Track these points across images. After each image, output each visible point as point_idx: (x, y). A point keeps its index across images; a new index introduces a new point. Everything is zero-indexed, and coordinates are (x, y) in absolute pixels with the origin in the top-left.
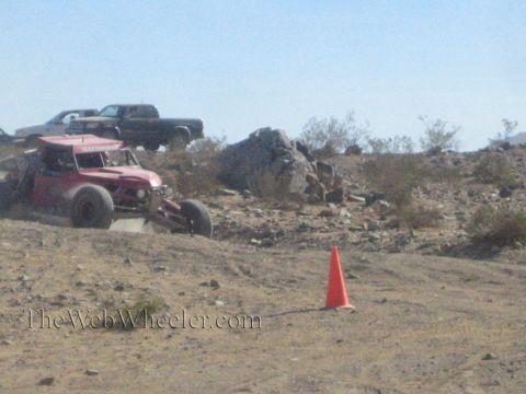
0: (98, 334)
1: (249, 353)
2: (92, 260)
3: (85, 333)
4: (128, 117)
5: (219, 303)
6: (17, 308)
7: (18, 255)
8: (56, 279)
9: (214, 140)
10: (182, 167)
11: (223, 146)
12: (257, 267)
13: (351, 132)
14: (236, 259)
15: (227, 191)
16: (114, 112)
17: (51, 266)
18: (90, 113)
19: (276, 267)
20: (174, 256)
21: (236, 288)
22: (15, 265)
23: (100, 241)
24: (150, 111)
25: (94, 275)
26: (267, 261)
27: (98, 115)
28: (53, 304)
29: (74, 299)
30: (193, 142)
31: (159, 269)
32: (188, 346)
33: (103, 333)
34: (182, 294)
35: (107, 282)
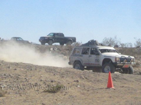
1: (86, 100)
2: (45, 74)
3: (42, 93)
4: (56, 36)
5: (79, 86)
7: (25, 72)
8: (35, 79)
9: (79, 43)
10: (70, 49)
11: (81, 44)
12: (89, 77)
13: (116, 41)
14: (83, 75)
16: (52, 35)
17: (34, 75)
19: (94, 77)
20: (67, 74)
21: (83, 82)
22: (24, 75)
23: (47, 69)
24: (62, 35)
25: (45, 78)
26: (92, 75)
29: (40, 84)
30: (73, 43)
31: (63, 77)
32: (70, 97)
33: (47, 93)
34: (69, 84)
35: (49, 80)
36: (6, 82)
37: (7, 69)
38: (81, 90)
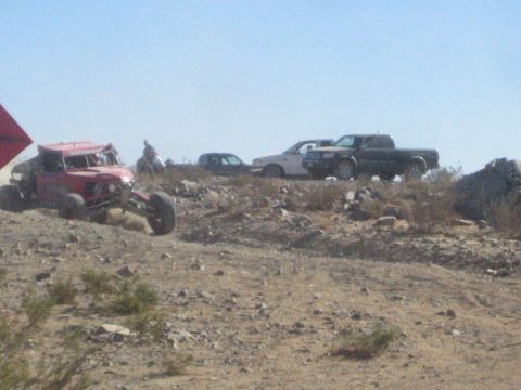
0: (336, 362)
1: (486, 382)
2: (330, 289)
3: (322, 361)
4: (364, 147)
6: (256, 336)
7: (256, 284)
8: (294, 307)
9: (449, 170)
10: (418, 197)
11: (458, 176)
12: (494, 297)
14: (472, 289)
15: (463, 221)
16: (350, 142)
17: (289, 294)
18: (326, 143)
19: (514, 297)
20: (411, 285)
21: (472, 317)
22: (253, 293)
23: (337, 270)
24: (386, 141)
25: (331, 304)
26: (504, 292)
27: (334, 145)
28: (291, 332)
29: (312, 327)
30: (429, 172)
31: (396, 298)
32: (426, 375)
33: (340, 361)
34: (419, 323)
35: (344, 310)
36: (188, 320)
37: (190, 271)
38: (464, 347)
